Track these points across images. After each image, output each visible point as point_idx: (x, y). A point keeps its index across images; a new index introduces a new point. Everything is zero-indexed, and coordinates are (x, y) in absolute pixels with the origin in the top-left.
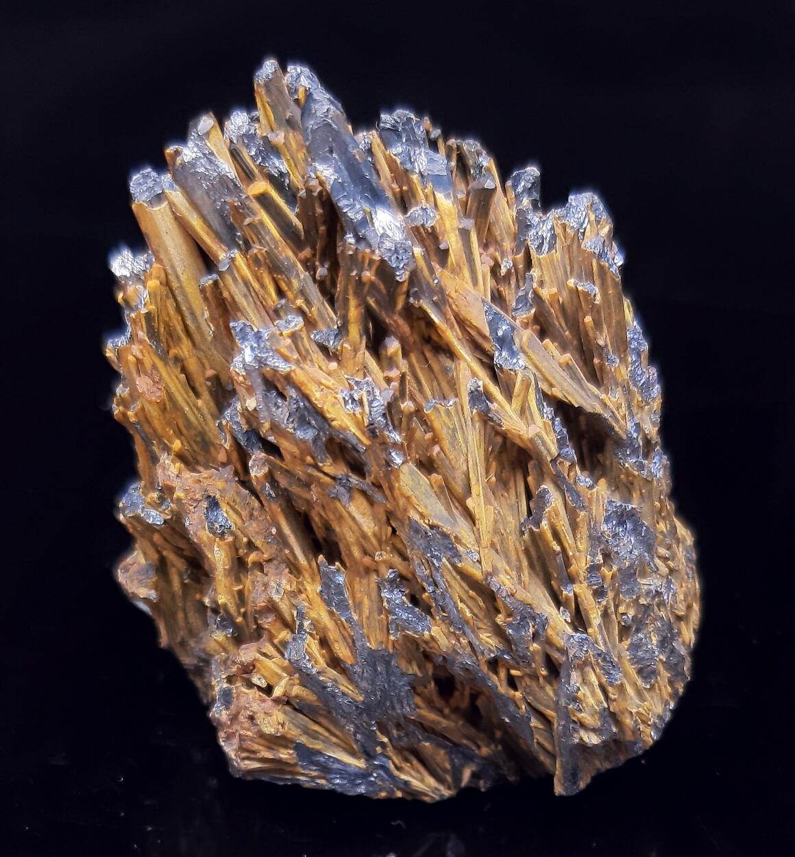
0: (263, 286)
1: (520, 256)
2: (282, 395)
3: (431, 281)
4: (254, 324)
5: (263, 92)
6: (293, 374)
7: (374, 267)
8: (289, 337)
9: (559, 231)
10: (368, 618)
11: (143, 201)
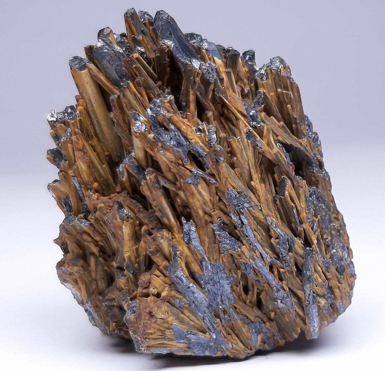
0: (142, 96)
1: (253, 85)
2: (167, 129)
3: (222, 87)
4: (140, 113)
5: (130, 20)
6: (172, 117)
7: (200, 77)
8: (168, 102)
9: (269, 72)
10: (208, 248)
11: (77, 68)
